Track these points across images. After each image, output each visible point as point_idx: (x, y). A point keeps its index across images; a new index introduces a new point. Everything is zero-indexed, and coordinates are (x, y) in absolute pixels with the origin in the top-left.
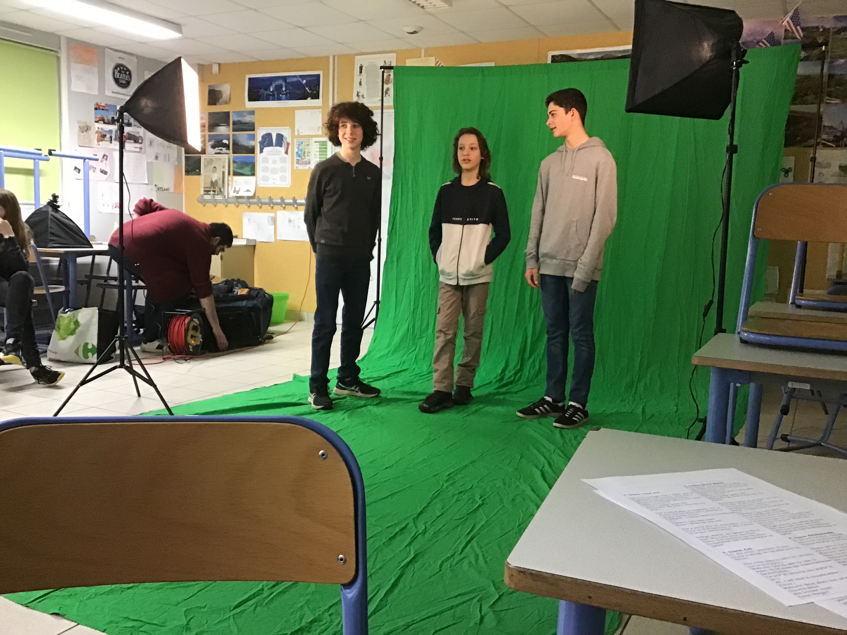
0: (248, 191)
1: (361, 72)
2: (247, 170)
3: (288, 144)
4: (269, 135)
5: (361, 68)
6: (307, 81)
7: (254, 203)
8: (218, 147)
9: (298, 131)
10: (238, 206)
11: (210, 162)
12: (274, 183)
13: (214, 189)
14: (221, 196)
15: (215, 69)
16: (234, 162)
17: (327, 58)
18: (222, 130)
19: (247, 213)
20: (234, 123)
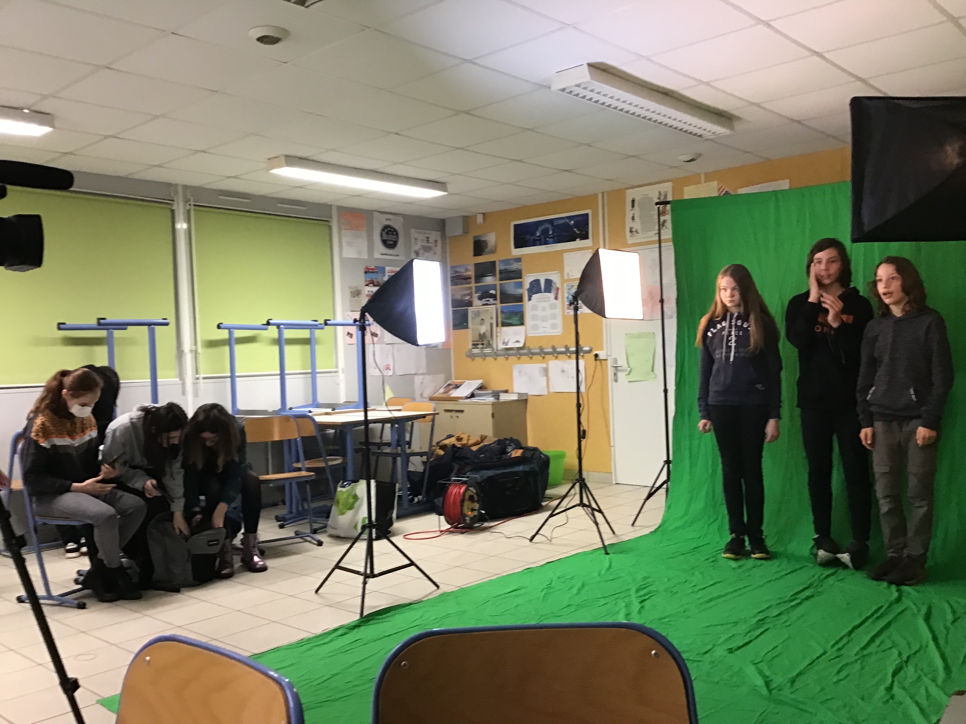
0: (518, 341)
1: (633, 206)
2: (515, 320)
3: (558, 289)
4: (537, 282)
5: (633, 201)
6: (575, 222)
7: (525, 354)
8: (485, 298)
9: (568, 275)
10: (507, 359)
11: (477, 314)
12: (544, 331)
13: (483, 342)
14: (489, 349)
15: (480, 219)
16: (502, 312)
17: (596, 195)
18: (489, 280)
19: (518, 366)
20: (501, 272)
